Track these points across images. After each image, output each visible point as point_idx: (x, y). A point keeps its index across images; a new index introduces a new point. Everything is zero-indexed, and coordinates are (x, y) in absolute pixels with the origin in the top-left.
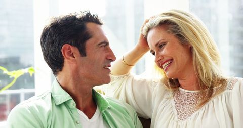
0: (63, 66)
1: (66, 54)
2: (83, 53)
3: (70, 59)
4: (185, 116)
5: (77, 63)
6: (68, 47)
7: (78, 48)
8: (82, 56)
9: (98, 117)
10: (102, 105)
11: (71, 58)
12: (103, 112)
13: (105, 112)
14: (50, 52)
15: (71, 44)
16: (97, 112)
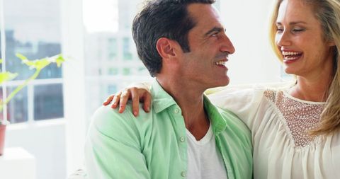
0: (162, 66)
1: (162, 51)
2: (186, 47)
3: (168, 58)
4: (305, 139)
5: (178, 63)
6: (164, 42)
7: (178, 41)
8: (184, 52)
9: (208, 140)
10: (217, 123)
11: (169, 56)
12: (217, 135)
13: (220, 135)
14: (143, 50)
15: (168, 38)
16: (210, 132)
